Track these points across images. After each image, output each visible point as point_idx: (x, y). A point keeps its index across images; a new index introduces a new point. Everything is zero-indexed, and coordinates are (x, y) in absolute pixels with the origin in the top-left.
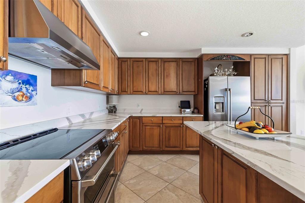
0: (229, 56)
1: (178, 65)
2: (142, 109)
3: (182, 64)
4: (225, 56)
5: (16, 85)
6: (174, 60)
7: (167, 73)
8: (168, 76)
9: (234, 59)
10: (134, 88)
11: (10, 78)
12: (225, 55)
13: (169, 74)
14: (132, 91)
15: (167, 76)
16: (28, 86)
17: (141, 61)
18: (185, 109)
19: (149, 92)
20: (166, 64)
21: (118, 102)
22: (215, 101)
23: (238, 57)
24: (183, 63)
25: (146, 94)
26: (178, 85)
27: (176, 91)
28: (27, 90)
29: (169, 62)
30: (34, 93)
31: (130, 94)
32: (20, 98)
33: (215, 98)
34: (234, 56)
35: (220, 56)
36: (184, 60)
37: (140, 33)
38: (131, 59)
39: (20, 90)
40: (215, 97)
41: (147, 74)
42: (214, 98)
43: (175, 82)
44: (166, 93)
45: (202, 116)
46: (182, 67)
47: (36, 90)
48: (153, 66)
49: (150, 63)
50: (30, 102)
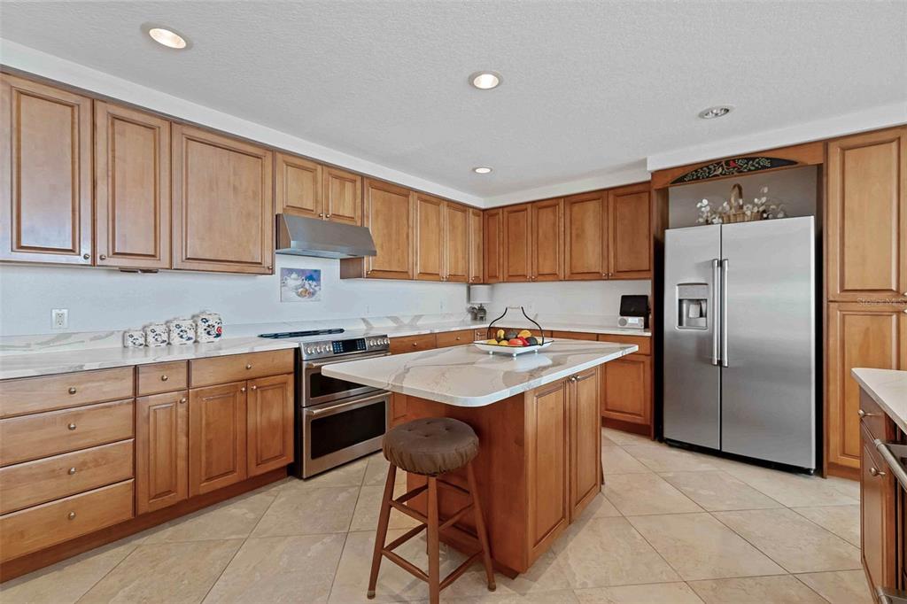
0: (734, 161)
1: (605, 208)
2: (537, 315)
3: (615, 202)
4: (722, 166)
5: (299, 282)
6: (595, 196)
7: (577, 229)
8: (580, 236)
9: (753, 168)
10: (511, 270)
11: (294, 276)
12: (718, 164)
13: (583, 231)
14: (506, 276)
15: (578, 236)
16: (310, 282)
17: (523, 210)
18: (625, 318)
19: (540, 277)
20: (576, 208)
21: (491, 296)
22: (680, 295)
23: (767, 159)
24: (619, 199)
25: (534, 281)
26: (604, 256)
27: (598, 273)
28: (310, 285)
29: (582, 202)
30: (317, 288)
31: (504, 282)
32: (303, 294)
33: (680, 290)
34: (753, 159)
35: (702, 169)
36: (621, 191)
37: (474, 170)
38: (505, 209)
39: (303, 286)
40: (679, 285)
41: (535, 235)
42: (677, 287)
43: (598, 249)
44: (577, 275)
45: (649, 334)
46: (615, 209)
47: (320, 285)
48: (546, 216)
49: (541, 211)
50: (313, 298)
